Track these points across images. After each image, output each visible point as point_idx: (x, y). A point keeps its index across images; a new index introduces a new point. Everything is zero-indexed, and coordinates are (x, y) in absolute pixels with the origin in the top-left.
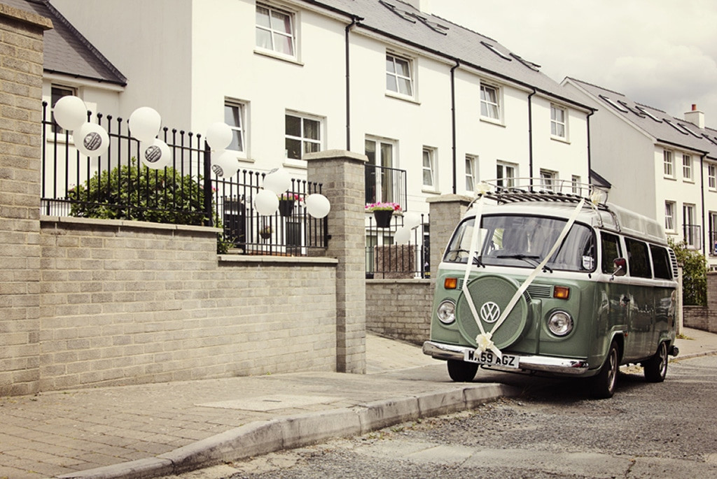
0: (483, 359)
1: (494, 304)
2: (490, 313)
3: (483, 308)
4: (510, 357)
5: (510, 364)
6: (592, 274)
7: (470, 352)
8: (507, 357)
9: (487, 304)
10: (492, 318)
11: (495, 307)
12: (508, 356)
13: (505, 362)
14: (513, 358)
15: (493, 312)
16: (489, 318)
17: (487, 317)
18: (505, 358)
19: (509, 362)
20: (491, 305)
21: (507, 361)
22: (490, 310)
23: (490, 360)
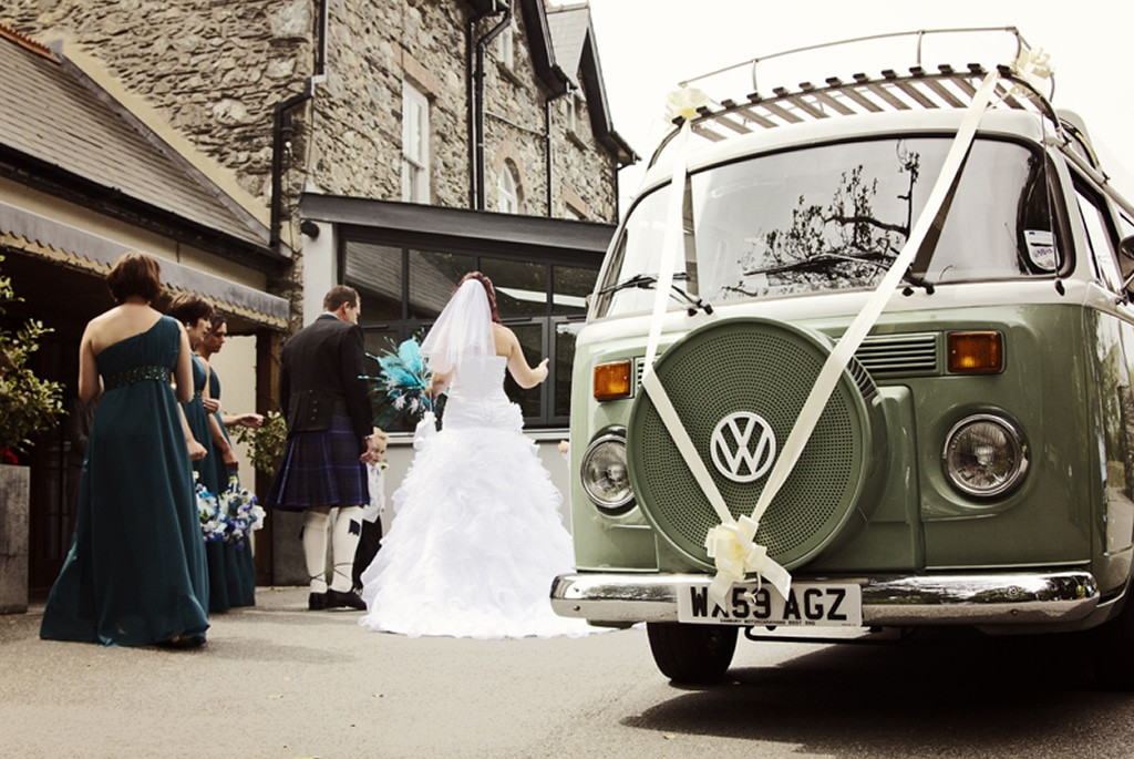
0: (741, 609)
1: (754, 418)
2: (743, 451)
3: (717, 436)
4: (830, 592)
5: (832, 616)
6: (1065, 283)
7: (693, 589)
8: (819, 593)
9: (730, 419)
10: (752, 463)
11: (758, 428)
12: (823, 587)
13: (814, 611)
14: (841, 593)
15: (752, 447)
16: (744, 469)
17: (734, 464)
18: (814, 599)
19: (826, 610)
20: (742, 423)
21: (819, 607)
22: (742, 440)
23: (762, 610)
